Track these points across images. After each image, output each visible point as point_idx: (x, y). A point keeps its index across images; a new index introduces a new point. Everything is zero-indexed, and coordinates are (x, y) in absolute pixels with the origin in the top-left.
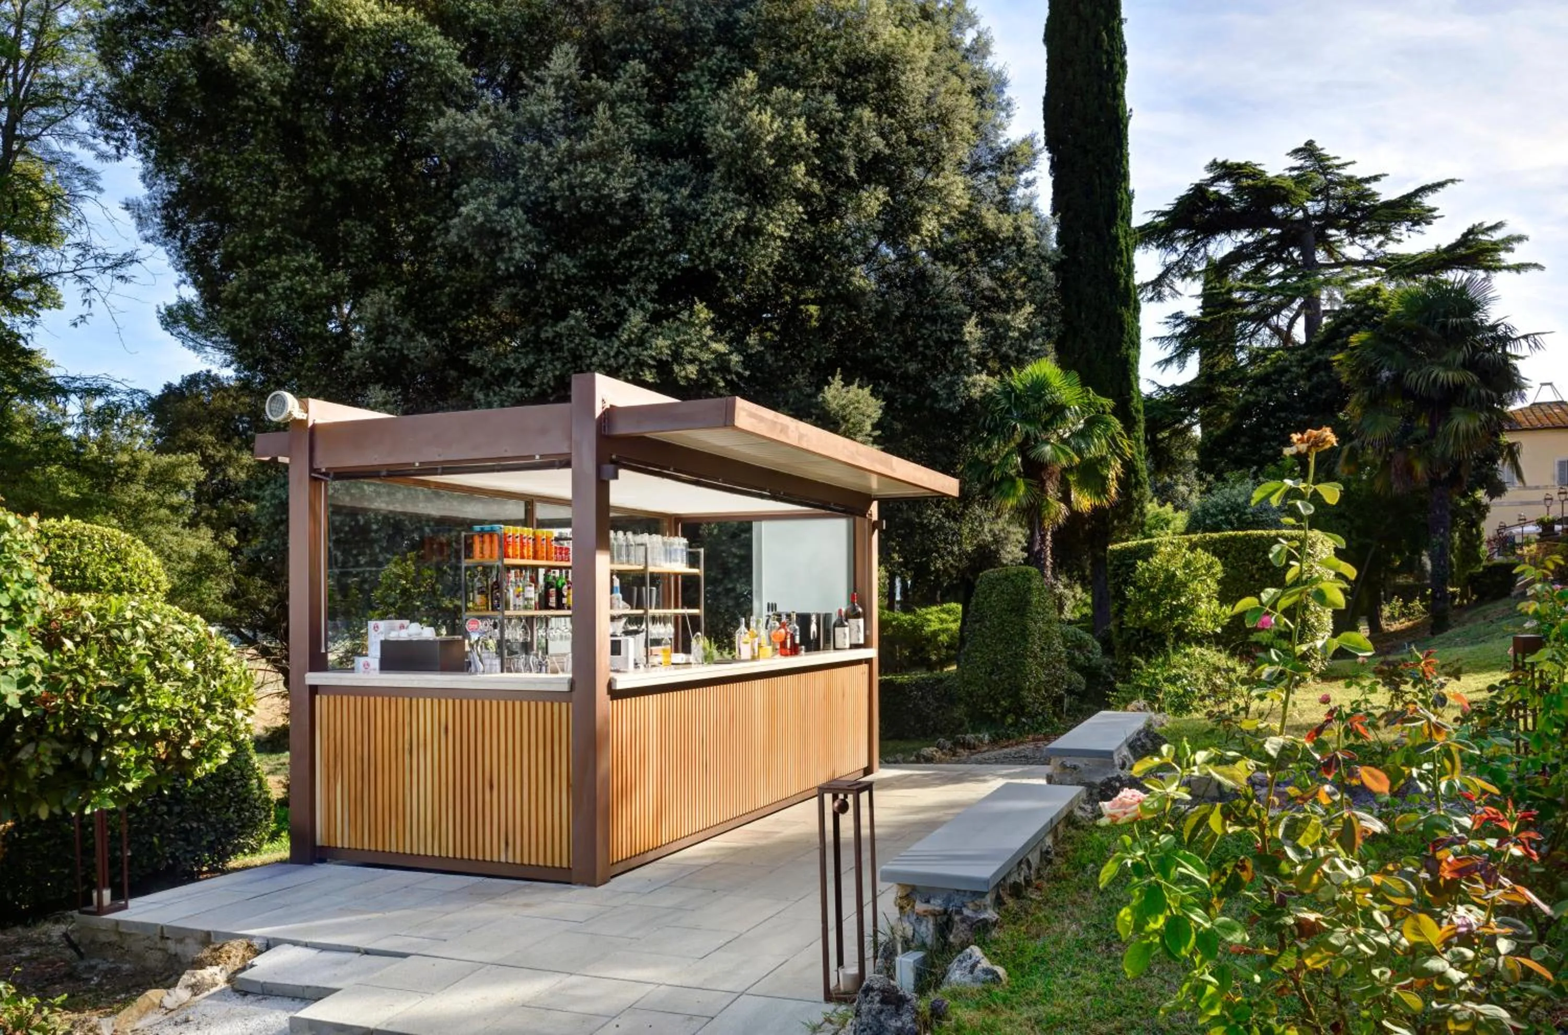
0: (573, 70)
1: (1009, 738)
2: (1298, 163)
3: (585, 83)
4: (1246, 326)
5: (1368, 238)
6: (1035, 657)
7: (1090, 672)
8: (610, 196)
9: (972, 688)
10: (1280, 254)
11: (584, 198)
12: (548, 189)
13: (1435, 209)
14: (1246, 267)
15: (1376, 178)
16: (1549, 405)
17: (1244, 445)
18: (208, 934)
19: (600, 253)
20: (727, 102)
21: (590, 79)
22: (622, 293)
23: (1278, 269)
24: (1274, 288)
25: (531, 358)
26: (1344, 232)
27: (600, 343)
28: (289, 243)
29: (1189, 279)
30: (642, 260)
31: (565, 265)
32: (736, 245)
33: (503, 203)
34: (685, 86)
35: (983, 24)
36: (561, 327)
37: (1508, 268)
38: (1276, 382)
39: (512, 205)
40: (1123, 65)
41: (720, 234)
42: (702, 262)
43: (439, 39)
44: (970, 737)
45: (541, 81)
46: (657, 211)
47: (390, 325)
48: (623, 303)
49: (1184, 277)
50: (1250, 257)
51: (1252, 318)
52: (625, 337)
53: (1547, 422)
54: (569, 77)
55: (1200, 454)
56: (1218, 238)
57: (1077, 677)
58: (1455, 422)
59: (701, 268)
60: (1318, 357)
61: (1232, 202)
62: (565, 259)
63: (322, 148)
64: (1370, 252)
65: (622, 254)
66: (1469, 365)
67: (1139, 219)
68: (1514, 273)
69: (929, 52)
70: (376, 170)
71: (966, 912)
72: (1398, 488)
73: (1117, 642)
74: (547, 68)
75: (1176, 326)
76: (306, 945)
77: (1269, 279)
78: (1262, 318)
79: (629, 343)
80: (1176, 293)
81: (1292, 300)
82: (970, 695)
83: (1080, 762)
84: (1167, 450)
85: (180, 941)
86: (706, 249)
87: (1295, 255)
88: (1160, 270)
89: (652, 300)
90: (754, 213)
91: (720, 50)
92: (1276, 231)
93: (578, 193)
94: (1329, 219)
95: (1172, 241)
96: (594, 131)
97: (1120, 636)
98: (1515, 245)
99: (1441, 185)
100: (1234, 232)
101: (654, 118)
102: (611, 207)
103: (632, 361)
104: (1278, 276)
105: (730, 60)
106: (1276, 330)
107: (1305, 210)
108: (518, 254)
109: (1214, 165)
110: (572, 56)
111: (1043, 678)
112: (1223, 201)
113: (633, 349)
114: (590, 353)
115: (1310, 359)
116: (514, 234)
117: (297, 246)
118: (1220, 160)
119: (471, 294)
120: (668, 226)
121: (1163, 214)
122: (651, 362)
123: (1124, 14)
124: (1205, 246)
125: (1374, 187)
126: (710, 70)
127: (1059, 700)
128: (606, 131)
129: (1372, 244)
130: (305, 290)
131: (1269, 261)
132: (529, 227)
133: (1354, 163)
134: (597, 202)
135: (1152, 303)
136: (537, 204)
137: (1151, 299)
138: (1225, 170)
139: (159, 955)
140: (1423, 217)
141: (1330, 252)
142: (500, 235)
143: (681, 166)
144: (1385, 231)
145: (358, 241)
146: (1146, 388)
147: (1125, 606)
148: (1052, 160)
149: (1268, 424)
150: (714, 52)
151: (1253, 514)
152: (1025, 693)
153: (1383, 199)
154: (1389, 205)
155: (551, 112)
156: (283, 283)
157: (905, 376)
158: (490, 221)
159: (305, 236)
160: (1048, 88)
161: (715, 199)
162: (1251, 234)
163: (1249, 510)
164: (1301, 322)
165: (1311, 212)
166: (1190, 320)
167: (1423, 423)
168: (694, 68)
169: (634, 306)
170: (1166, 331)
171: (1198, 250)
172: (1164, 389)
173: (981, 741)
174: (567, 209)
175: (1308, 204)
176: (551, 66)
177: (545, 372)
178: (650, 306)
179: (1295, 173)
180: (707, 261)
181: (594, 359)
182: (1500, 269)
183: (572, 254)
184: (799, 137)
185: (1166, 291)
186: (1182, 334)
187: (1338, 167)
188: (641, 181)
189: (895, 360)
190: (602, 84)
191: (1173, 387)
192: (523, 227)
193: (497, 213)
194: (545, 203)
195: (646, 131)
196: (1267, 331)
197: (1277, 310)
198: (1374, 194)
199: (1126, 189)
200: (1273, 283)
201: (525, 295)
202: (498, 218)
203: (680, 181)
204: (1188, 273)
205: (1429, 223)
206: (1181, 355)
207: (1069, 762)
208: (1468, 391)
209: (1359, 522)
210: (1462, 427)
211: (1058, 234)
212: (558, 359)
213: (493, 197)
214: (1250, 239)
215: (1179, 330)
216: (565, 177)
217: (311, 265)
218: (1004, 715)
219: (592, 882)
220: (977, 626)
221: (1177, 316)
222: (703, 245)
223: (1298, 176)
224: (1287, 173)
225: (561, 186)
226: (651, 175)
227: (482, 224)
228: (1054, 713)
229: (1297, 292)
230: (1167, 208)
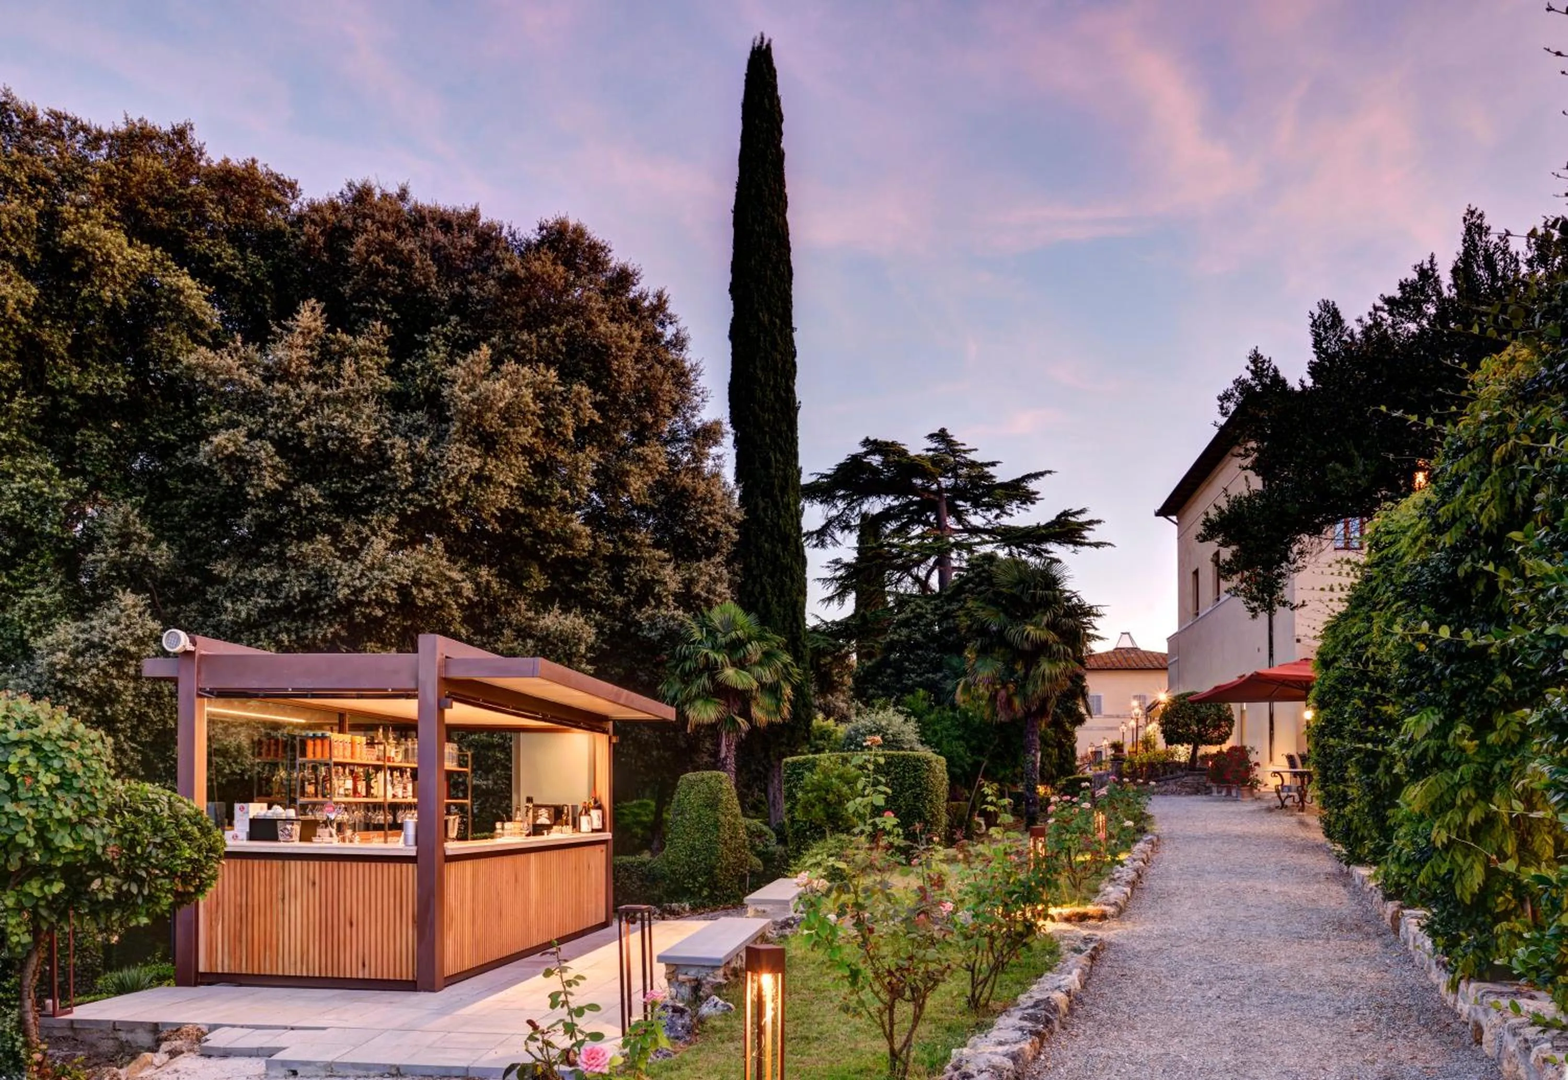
0: (319, 323)
1: (704, 907)
2: (934, 445)
3: (331, 335)
4: (892, 574)
5: (988, 510)
6: (726, 843)
7: (766, 858)
8: (355, 439)
9: (675, 867)
10: (920, 517)
11: (332, 439)
12: (296, 428)
13: (1037, 493)
14: (893, 525)
15: (993, 464)
16: (1128, 650)
17: (890, 676)
18: (156, 1024)
19: (344, 486)
20: (464, 369)
21: (335, 333)
22: (364, 523)
23: (917, 530)
24: (913, 547)
25: (277, 573)
26: (969, 504)
27: (345, 566)
28: (23, 447)
29: (846, 532)
30: (383, 497)
31: (311, 495)
32: (469, 489)
33: (251, 435)
34: (423, 345)
35: (681, 325)
36: (306, 547)
37: (1090, 544)
38: (915, 625)
39: (262, 438)
40: (794, 365)
41: (456, 480)
42: (439, 502)
43: (188, 280)
44: (674, 905)
45: (290, 330)
46: (399, 457)
47: (135, 534)
48: (366, 531)
49: (843, 529)
50: (896, 517)
51: (898, 568)
52: (369, 561)
53: (1125, 664)
54: (315, 330)
55: (856, 681)
56: (871, 500)
57: (756, 861)
58: (1042, 668)
59: (438, 507)
60: (946, 608)
61: (882, 472)
62: (312, 490)
63: (61, 362)
64: (989, 522)
65: (365, 490)
66: (1052, 626)
67: (805, 480)
68: (1094, 549)
69: (637, 345)
70: (119, 388)
71: (709, 979)
72: (1002, 717)
73: (789, 832)
74: (294, 319)
75: (836, 570)
76: (242, 1027)
77: (911, 539)
78: (906, 568)
79: (372, 568)
80: (836, 543)
81: (928, 557)
82: (673, 872)
83: (768, 908)
84: (828, 674)
85: (132, 1031)
86: (443, 492)
87: (932, 518)
88: (823, 522)
89: (393, 531)
90: (486, 464)
91: (454, 319)
92: (916, 499)
93: (326, 434)
94: (958, 492)
95: (834, 498)
96: (341, 381)
97: (792, 827)
98: (1095, 526)
99: (1042, 474)
100: (883, 496)
101: (392, 371)
102: (355, 448)
103: (376, 583)
104: (918, 537)
105: (462, 328)
106: (917, 579)
107: (939, 484)
108: (268, 483)
109: (866, 442)
110: (318, 311)
111: (731, 860)
112: (875, 471)
113: (376, 573)
114: (335, 573)
115: (941, 608)
116: (264, 464)
117: (31, 449)
118: (872, 439)
119: (210, 507)
120: (409, 470)
121: (826, 476)
122: (393, 585)
123: (795, 324)
124: (860, 505)
125: (991, 470)
126: (445, 335)
127: (742, 878)
128: (352, 383)
129: (991, 515)
130: (42, 493)
131: (912, 522)
132: (277, 459)
133: (976, 450)
134: (343, 442)
135: (817, 549)
136: (284, 438)
137: (816, 546)
138: (874, 446)
139: (111, 1042)
140: (1028, 498)
141: (960, 520)
142: (249, 463)
143: (420, 417)
144: (1001, 507)
145: (95, 451)
146: (811, 622)
147: (795, 804)
148: (736, 435)
149: (908, 659)
150: (448, 320)
151: (893, 736)
152: (717, 871)
153: (998, 480)
154: (1003, 486)
155: (298, 359)
156: (18, 483)
157: (613, 606)
158: (241, 450)
159: (39, 441)
160: (732, 376)
161: (452, 451)
162: (897, 499)
163: (890, 732)
164: (936, 574)
165: (943, 486)
166: (847, 566)
167: (1019, 667)
168: (431, 332)
169: (376, 536)
170: (828, 574)
171: (854, 508)
172: (826, 623)
173: (683, 909)
174: (315, 445)
175: (940, 479)
176: (299, 317)
177: (291, 587)
178: (391, 536)
179: (931, 453)
180: (444, 501)
181: (340, 580)
182: (1082, 544)
183: (316, 484)
184: (527, 405)
185: (828, 540)
186: (841, 577)
187: (965, 452)
188: (383, 427)
189: (604, 592)
190: (347, 338)
191: (833, 622)
192: (271, 458)
193: (246, 443)
194: (292, 438)
195: (388, 383)
196: (910, 579)
197: (918, 564)
198: (992, 477)
199: (796, 466)
200: (914, 542)
201: (270, 516)
202: (247, 448)
203: (419, 430)
204: (847, 527)
205: (1033, 503)
206: (841, 595)
207: (760, 908)
208: (1051, 646)
209: (974, 742)
210: (1047, 672)
211: (741, 498)
212: (303, 575)
213: (244, 430)
214: (896, 503)
215: (838, 574)
216: (313, 419)
217: (47, 469)
218: (701, 889)
219: (431, 987)
220: (679, 818)
221: (836, 562)
222: (440, 488)
223: (933, 456)
224: (924, 453)
225: (310, 427)
226: (392, 422)
227: (232, 453)
228: (740, 889)
229: (931, 550)
230: (829, 472)
